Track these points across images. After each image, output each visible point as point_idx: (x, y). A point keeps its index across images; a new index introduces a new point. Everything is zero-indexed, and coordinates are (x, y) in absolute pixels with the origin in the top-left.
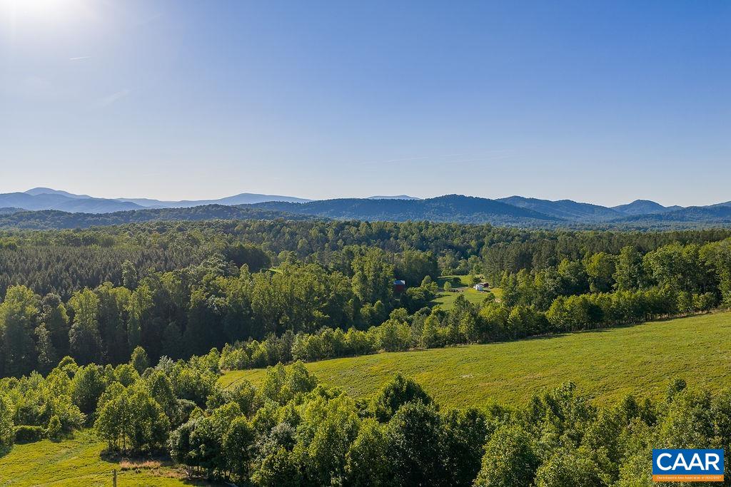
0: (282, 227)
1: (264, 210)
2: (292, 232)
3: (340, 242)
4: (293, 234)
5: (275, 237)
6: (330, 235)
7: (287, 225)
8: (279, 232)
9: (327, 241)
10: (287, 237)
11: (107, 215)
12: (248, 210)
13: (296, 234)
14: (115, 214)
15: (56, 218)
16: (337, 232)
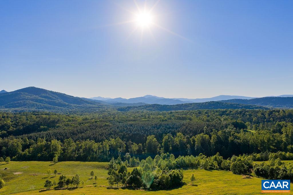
0: (245, 112)
1: (233, 103)
2: (249, 114)
3: (271, 119)
4: (250, 115)
5: (243, 116)
6: (267, 116)
7: (247, 111)
8: (244, 114)
9: (265, 118)
10: (248, 116)
11: (173, 106)
12: (226, 103)
13: (252, 115)
14: (176, 105)
15: (157, 106)
16: (269, 115)
